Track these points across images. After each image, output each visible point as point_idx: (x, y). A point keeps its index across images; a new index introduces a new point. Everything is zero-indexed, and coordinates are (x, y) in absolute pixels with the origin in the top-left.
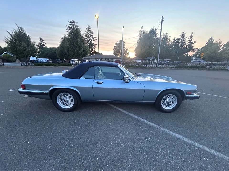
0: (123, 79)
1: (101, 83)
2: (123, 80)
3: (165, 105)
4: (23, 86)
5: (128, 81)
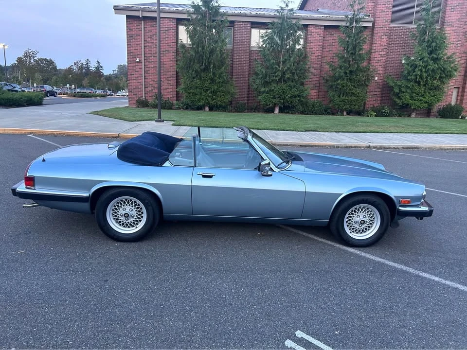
0: (259, 168)
1: (210, 177)
2: (259, 171)
3: (353, 229)
4: (30, 181)
5: (270, 173)
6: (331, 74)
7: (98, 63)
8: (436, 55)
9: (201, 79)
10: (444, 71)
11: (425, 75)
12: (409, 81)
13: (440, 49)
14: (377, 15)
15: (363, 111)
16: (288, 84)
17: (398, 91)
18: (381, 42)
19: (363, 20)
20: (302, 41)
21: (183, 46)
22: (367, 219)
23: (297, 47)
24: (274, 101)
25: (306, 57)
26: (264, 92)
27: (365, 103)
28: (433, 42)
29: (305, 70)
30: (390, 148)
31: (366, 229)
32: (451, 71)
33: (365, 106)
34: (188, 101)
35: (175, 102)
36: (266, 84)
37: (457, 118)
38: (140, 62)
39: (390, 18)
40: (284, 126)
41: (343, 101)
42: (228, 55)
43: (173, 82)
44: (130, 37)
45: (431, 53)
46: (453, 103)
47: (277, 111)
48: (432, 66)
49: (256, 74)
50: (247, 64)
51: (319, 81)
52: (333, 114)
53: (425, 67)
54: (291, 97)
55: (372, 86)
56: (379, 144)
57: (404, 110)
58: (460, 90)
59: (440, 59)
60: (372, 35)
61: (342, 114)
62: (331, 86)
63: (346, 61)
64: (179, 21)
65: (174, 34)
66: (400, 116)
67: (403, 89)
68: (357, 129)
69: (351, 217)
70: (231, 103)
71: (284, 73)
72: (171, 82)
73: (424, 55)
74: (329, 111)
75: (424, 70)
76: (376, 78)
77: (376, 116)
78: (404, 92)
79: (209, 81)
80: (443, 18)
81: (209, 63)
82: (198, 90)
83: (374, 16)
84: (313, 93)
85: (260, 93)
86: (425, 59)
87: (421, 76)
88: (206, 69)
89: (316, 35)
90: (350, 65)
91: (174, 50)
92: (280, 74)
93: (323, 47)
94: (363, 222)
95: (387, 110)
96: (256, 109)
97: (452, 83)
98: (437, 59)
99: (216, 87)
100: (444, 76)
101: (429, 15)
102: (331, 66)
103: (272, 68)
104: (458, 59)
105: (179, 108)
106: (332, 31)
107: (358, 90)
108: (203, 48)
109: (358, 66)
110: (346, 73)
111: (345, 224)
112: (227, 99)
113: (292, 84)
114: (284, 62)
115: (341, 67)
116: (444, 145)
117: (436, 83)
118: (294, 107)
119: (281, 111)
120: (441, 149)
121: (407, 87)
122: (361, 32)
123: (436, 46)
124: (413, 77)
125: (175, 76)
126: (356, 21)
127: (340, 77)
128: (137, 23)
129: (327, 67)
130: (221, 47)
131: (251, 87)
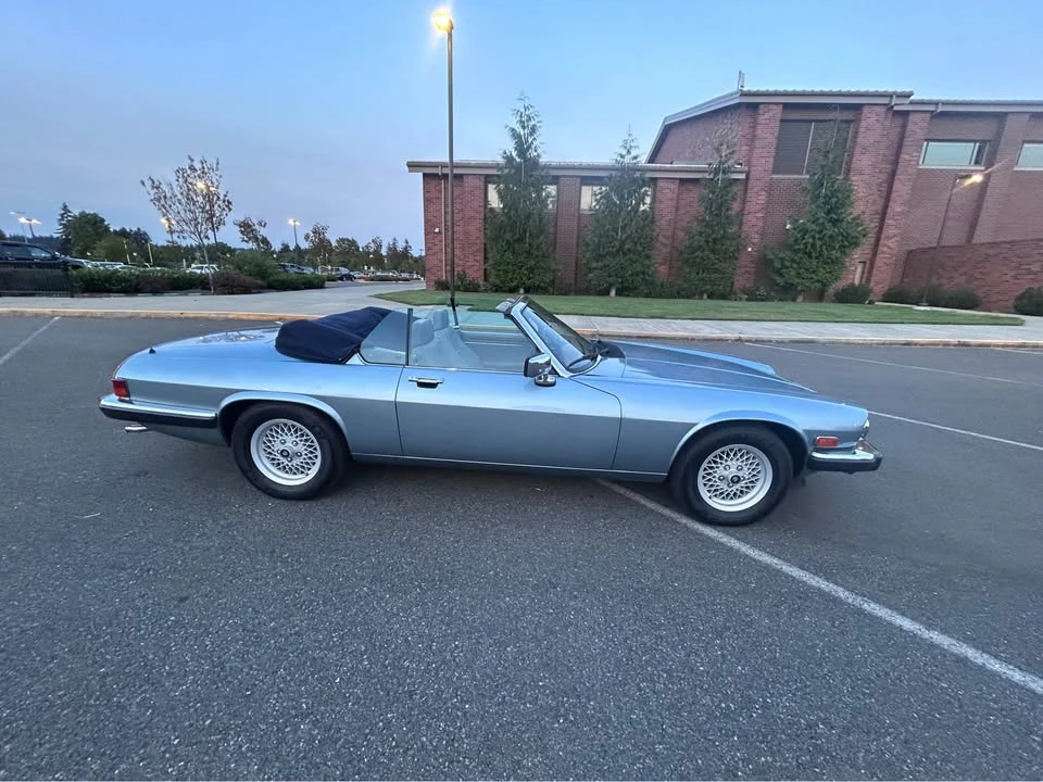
1: (433, 386)
2: (526, 375)
3: (716, 490)
4: (122, 388)
5: (550, 379)
6: (687, 243)
7: (407, 242)
8: (836, 214)
9: (513, 252)
10: (846, 237)
11: (819, 243)
12: (796, 252)
13: (843, 205)
14: (754, 163)
15: (731, 293)
16: (628, 257)
17: (779, 266)
18: (757, 199)
19: (733, 169)
20: (648, 200)
21: (492, 210)
22: (745, 473)
23: (642, 208)
24: (610, 280)
25: (653, 222)
26: (596, 269)
27: (732, 283)
28: (833, 197)
29: (652, 239)
30: (770, 341)
31: (741, 492)
32: (857, 237)
33: (732, 287)
34: (498, 282)
35: (481, 283)
36: (599, 257)
37: (862, 302)
38: (440, 232)
39: (771, 166)
40: (619, 311)
41: (703, 279)
42: (549, 220)
43: (480, 257)
44: (427, 201)
45: (829, 212)
46: (857, 282)
47: (613, 293)
48: (830, 230)
49: (587, 245)
50: (575, 232)
51: (671, 253)
52: (688, 297)
53: (820, 232)
54: (632, 275)
55: (743, 260)
56: (753, 336)
57: (787, 292)
58: (867, 266)
59: (842, 220)
60: (746, 190)
61: (701, 298)
62: (687, 261)
63: (708, 225)
64: (488, 179)
65: (482, 196)
66: (781, 300)
67: (788, 264)
68: (720, 316)
69: (712, 468)
70: (553, 282)
71: (623, 243)
72: (478, 258)
73: (819, 215)
74: (683, 293)
75: (817, 236)
76: (750, 249)
77: (748, 300)
78: (787, 268)
79: (525, 255)
80: (849, 164)
81: (525, 231)
82: (510, 266)
83: (749, 163)
84: (663, 269)
85: (591, 270)
86: (821, 221)
87: (813, 245)
88: (521, 240)
89: (669, 191)
90: (713, 232)
91: (482, 215)
92: (617, 244)
93: (677, 209)
94: (736, 479)
95: (763, 291)
96: (586, 291)
97: (858, 254)
98: (837, 220)
99: (533, 262)
100: (846, 243)
101: (828, 158)
102: (688, 233)
103: (608, 237)
104: (867, 222)
105: (486, 291)
106: (690, 186)
107: (724, 265)
108: (516, 211)
109: (725, 232)
110: (707, 242)
111: (700, 482)
112: (548, 278)
113: (634, 257)
114: (623, 228)
115: (700, 234)
116: (852, 338)
117: (835, 254)
118: (636, 288)
119: (619, 293)
120: (848, 343)
121: (793, 261)
122: (731, 185)
123: (836, 203)
124: (802, 247)
125: (483, 250)
126: (724, 172)
127: (700, 248)
128: (434, 182)
129: (681, 234)
130: (541, 210)
131: (579, 263)
